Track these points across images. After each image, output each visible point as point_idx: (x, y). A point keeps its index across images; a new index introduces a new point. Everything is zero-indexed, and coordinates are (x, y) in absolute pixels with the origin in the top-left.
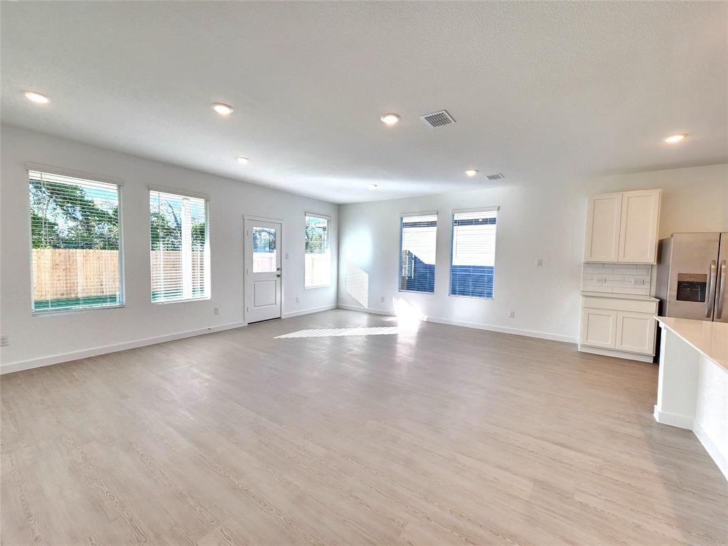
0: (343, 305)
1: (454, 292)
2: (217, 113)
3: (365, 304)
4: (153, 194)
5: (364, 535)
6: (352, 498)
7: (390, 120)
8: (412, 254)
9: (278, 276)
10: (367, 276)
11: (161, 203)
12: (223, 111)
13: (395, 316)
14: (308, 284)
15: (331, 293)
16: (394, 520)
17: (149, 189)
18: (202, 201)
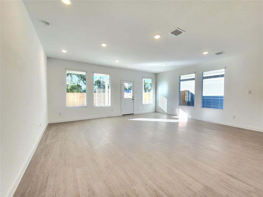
0: (158, 111)
1: (203, 107)
2: (102, 46)
3: (166, 110)
4: (95, 74)
5: (121, 183)
6: (124, 171)
7: (157, 37)
8: (189, 92)
9: (133, 99)
10: (167, 100)
11: (97, 77)
12: (104, 45)
13: (177, 116)
14: (143, 103)
15: (153, 106)
16: (133, 181)
17: (94, 73)
18: (108, 75)
